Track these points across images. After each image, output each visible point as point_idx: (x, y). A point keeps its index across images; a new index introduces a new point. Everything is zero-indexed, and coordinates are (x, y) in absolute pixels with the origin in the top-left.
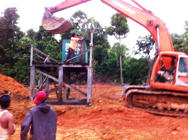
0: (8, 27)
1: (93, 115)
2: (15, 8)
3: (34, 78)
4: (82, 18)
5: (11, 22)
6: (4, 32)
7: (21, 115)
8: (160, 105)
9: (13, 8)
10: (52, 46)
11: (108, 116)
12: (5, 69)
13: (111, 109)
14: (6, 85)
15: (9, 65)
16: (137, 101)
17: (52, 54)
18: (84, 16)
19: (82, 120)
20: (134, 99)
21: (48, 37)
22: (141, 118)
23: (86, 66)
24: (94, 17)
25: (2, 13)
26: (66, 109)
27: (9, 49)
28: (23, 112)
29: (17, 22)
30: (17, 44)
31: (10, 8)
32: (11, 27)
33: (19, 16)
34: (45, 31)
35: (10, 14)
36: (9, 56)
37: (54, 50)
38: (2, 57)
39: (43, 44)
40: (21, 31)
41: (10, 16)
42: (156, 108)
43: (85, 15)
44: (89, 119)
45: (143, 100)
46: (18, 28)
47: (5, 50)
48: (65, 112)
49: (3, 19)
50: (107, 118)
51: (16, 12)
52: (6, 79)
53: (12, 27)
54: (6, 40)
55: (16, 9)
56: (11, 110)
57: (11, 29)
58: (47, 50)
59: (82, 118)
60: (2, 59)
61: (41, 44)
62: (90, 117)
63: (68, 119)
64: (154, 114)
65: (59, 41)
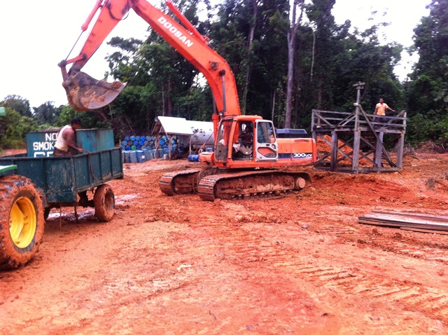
8: (246, 192)
42: (243, 196)
47: (434, 82)
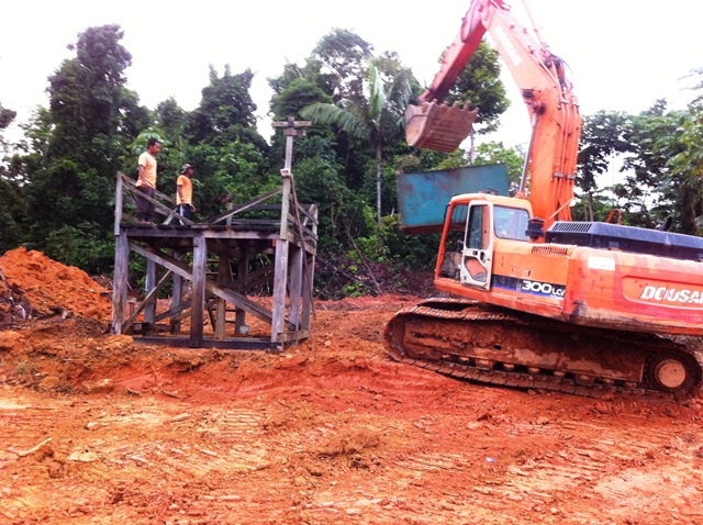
0: (90, 96)
1: (279, 376)
2: (116, 29)
3: (125, 270)
4: (350, 56)
5: (100, 77)
6: (79, 113)
7: (79, 371)
8: (482, 354)
9: (106, 28)
10: (241, 162)
11: (322, 380)
12: (81, 241)
13: (332, 361)
14: (62, 292)
15: (97, 228)
16: (416, 340)
17: (239, 190)
18: (358, 48)
19: (247, 389)
20: (408, 335)
21: (233, 127)
22: (420, 387)
23: (272, 237)
24: (394, 54)
25: (71, 47)
26: (202, 358)
27: (94, 171)
28: (86, 362)
29: (122, 76)
30: (121, 154)
31: (98, 30)
32: (101, 94)
33: (128, 57)
34: (221, 108)
35: (99, 49)
36: (96, 197)
37: (248, 176)
38: (72, 201)
39: (205, 156)
40: (140, 105)
41: (99, 57)
42: (472, 362)
43: (364, 45)
44: (266, 388)
45: (433, 336)
46: (131, 97)
47: (84, 175)
48: (199, 364)
49: (74, 68)
50: (320, 387)
51: (120, 42)
52: (62, 274)
53: (105, 94)
54: (86, 139)
55: (120, 30)
56: (55, 355)
57: (102, 101)
58: (223, 175)
59: (247, 382)
60: (73, 207)
61: (198, 155)
62: (269, 383)
63: (209, 385)
64: (461, 379)
65: (269, 143)
